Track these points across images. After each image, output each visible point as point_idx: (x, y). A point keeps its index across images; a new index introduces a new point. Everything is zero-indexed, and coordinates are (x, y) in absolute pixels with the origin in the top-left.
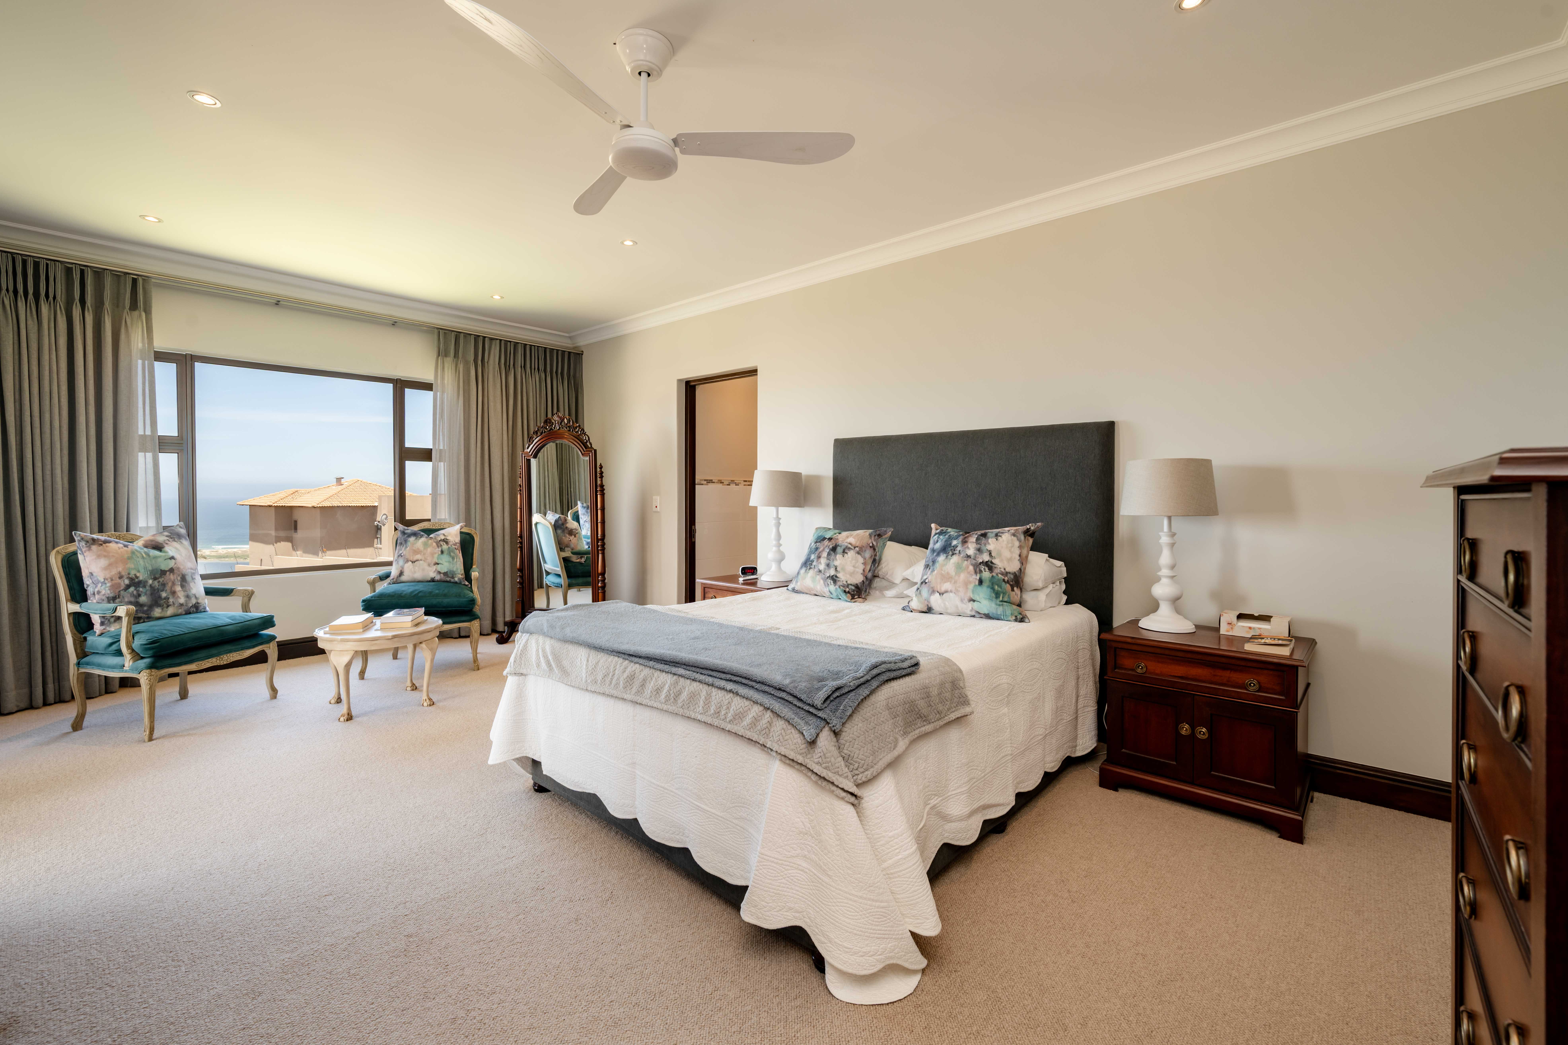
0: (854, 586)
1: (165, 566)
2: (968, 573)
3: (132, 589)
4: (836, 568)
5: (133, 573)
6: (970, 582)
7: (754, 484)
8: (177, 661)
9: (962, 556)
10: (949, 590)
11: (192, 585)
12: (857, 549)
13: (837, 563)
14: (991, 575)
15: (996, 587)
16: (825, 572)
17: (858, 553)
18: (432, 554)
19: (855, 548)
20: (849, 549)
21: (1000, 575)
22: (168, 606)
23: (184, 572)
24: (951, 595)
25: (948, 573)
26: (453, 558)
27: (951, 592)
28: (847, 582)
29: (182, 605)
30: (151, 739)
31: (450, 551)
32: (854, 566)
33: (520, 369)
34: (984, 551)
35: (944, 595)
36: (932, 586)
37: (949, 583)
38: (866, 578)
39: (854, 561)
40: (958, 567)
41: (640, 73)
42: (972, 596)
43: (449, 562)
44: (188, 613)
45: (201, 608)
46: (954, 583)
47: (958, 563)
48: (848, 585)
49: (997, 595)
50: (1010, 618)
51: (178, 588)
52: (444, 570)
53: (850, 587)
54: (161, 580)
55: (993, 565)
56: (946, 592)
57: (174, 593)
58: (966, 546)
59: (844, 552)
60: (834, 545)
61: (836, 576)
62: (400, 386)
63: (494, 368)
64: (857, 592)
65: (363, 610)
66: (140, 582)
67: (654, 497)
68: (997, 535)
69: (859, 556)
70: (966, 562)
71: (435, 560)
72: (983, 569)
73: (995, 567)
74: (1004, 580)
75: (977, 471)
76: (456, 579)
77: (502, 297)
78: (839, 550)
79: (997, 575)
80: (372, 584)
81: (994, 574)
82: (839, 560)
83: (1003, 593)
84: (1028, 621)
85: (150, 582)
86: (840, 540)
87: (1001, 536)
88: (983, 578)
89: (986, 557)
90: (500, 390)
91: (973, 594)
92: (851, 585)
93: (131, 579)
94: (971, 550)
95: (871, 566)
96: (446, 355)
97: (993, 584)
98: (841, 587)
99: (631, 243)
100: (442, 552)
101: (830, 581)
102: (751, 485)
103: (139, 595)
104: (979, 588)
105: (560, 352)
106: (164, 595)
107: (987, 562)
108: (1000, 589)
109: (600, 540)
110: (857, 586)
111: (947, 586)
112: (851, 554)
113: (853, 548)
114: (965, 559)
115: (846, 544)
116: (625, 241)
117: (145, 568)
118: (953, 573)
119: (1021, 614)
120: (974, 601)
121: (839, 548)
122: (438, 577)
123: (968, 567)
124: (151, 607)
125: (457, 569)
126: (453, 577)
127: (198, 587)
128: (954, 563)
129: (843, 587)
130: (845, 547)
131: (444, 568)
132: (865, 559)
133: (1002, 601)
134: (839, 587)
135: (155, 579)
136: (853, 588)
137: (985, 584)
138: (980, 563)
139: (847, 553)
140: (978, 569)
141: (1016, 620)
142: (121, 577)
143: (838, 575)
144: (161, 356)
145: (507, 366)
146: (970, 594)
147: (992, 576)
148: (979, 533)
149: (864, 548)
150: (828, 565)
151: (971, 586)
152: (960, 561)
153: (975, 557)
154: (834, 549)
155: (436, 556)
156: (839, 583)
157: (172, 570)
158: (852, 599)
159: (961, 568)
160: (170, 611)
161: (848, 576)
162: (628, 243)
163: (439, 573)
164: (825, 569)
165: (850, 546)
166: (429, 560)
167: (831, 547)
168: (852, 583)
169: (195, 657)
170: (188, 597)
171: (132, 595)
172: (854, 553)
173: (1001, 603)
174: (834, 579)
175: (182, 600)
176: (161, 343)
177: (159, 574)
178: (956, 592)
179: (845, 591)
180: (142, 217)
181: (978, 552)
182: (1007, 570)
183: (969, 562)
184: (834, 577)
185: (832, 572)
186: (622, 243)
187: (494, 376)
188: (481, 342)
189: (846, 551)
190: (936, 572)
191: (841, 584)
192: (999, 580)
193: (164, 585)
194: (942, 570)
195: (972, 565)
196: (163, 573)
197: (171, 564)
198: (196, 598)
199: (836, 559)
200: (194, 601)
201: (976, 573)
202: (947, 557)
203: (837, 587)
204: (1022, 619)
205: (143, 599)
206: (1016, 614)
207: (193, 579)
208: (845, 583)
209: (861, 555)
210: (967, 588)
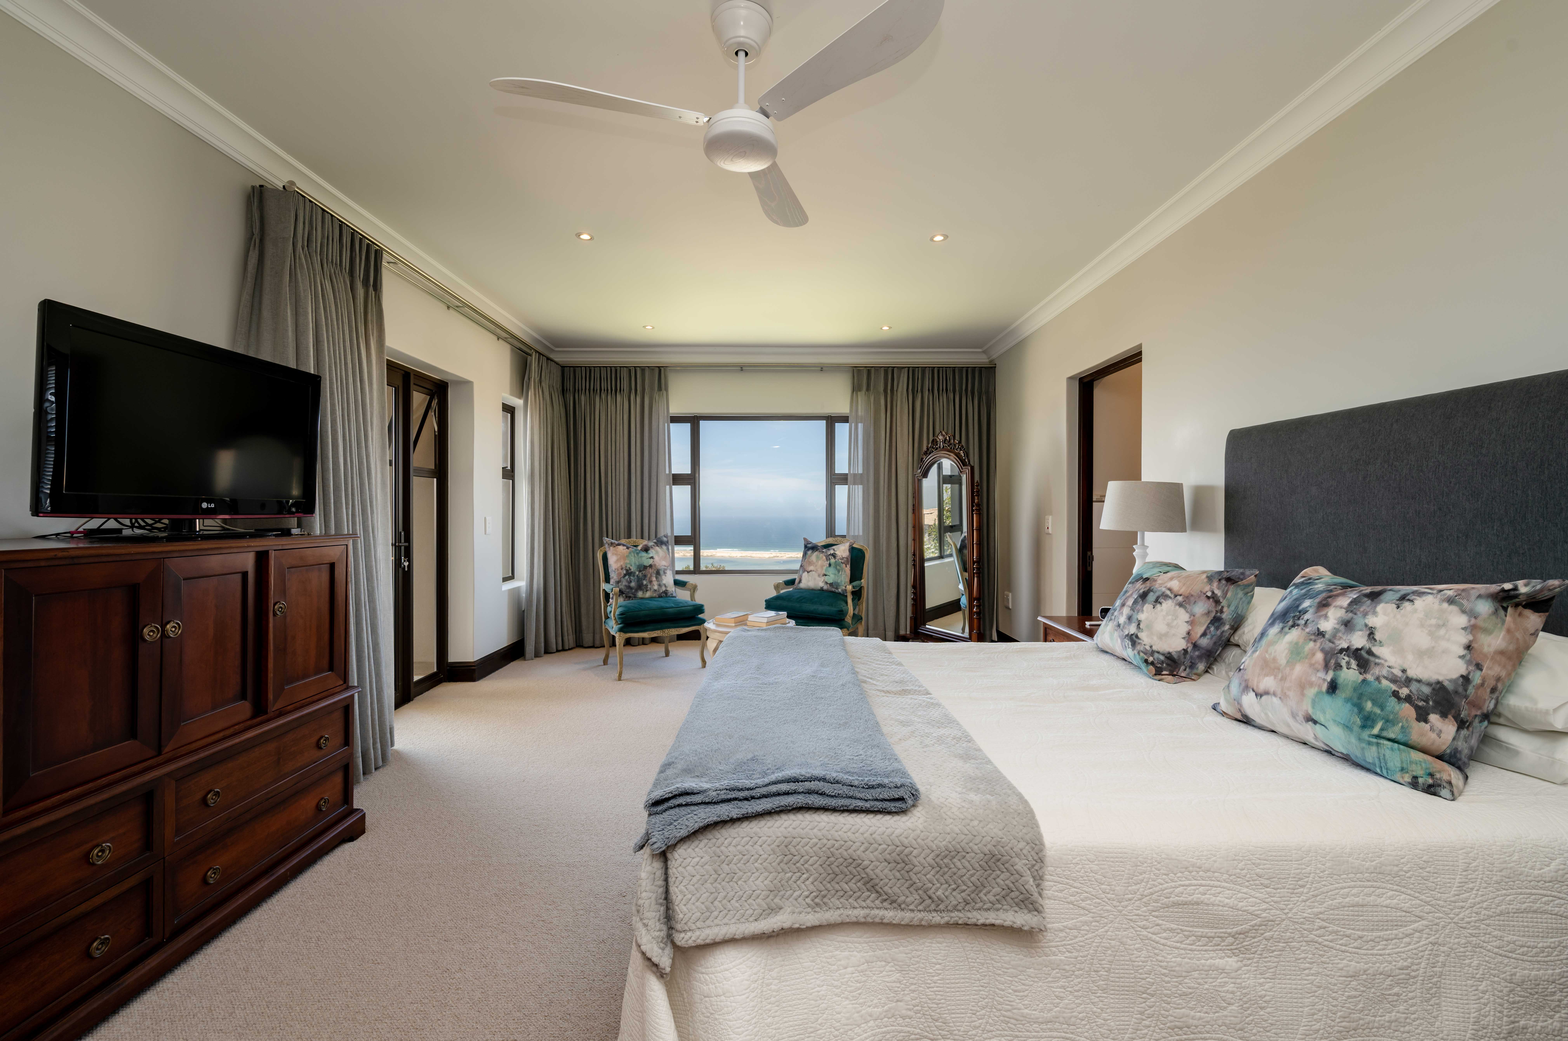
0: (1163, 654)
1: (647, 562)
2: (1311, 665)
3: (627, 577)
4: (1139, 624)
5: (628, 566)
6: (1311, 684)
7: (1107, 499)
8: (636, 629)
9: (1307, 630)
10: (1272, 691)
11: (663, 577)
12: (1180, 599)
13: (1142, 616)
14: (1361, 677)
15: (1369, 705)
16: (1124, 627)
17: (1180, 605)
18: (822, 566)
19: (1176, 596)
20: (1166, 597)
21: (1385, 683)
22: (647, 591)
23: (659, 567)
24: (1275, 700)
25: (1274, 660)
26: (839, 571)
27: (1275, 694)
28: (1151, 647)
29: (655, 590)
30: (620, 679)
31: (836, 564)
32: (1168, 625)
33: (927, 392)
34: (1358, 627)
35: (1264, 698)
36: (1246, 677)
37: (1272, 677)
38: (1195, 646)
39: (1170, 617)
40: (1296, 652)
41: (737, 53)
42: (1310, 711)
43: (835, 574)
44: (660, 596)
45: (669, 594)
46: (1281, 680)
47: (1297, 643)
48: (1153, 653)
49: (1367, 721)
50: (1398, 777)
51: (654, 579)
52: (830, 581)
53: (1156, 655)
54: (644, 572)
55: (1372, 658)
56: (1267, 693)
57: (651, 582)
58: (1323, 613)
59: (1157, 601)
60: (1146, 589)
61: (1137, 637)
62: (831, 421)
63: (902, 395)
64: (1167, 664)
65: (766, 608)
66: (632, 572)
67: (1046, 517)
68: (1403, 598)
69: (1181, 611)
70: (1311, 644)
71: (824, 572)
72: (1343, 663)
73: (1376, 664)
74: (1395, 694)
75: (1470, 468)
76: (840, 590)
77: (890, 328)
78: (1151, 597)
79: (1378, 679)
80: (777, 587)
81: (1369, 677)
82: (1146, 613)
83: (1387, 721)
84: (1449, 796)
85: (637, 573)
86: (1159, 582)
87: (1412, 601)
88: (1340, 681)
89: (1358, 640)
90: (907, 415)
91: (1313, 708)
92: (1158, 652)
93: (627, 570)
94: (1329, 623)
95: (1208, 628)
96: (860, 389)
97: (1361, 696)
98: (1142, 654)
99: (941, 238)
100: (830, 565)
101: (1128, 642)
102: (1104, 501)
103: (631, 582)
104: (1327, 699)
105: (969, 369)
106: (645, 582)
107: (1357, 650)
108: (1378, 711)
109: (976, 562)
110: (1169, 657)
111: (1268, 682)
112: (1167, 605)
113: (1172, 596)
114: (1313, 637)
115: (1164, 589)
116: (935, 236)
117: (635, 564)
118: (1283, 661)
119: (1431, 775)
120: (1315, 722)
121: (1151, 594)
122: (825, 587)
123: (1314, 654)
124: (636, 590)
125: (841, 581)
126: (837, 588)
127: (668, 579)
128: (1290, 643)
129: (1145, 654)
130: (1160, 593)
131: (830, 579)
132: (1193, 615)
133: (1378, 736)
134: (1139, 653)
135: (640, 571)
136: (1162, 658)
137: (1341, 695)
138: (1342, 651)
139: (1160, 603)
140: (1333, 661)
141: (1414, 784)
142: (622, 569)
143: (1140, 635)
144: (675, 419)
145: (913, 391)
146: (1307, 707)
147: (1364, 681)
148: (1368, 590)
149: (1192, 599)
150: (1130, 618)
151: (1311, 692)
152: (1301, 641)
153: (1334, 636)
154: (1144, 596)
155: (825, 568)
156: (1138, 647)
157: (651, 566)
158: (1155, 675)
159: (1298, 654)
160: (648, 594)
161: (1155, 638)
162: (939, 238)
163: (826, 583)
164: (1125, 623)
165: (1168, 593)
166: (819, 570)
167: (1141, 591)
168: (1161, 650)
169: (646, 628)
170: (660, 585)
171: (627, 580)
172: (1173, 604)
173: (1375, 740)
174: (1133, 640)
175: (656, 587)
176: (675, 409)
177: (643, 568)
178: (1283, 697)
179: (1146, 661)
180: (644, 327)
181: (1343, 627)
182: (1411, 673)
183: (1318, 644)
184: (1134, 637)
185: (1132, 629)
186: (932, 240)
187: (902, 402)
188: (890, 372)
189: (1161, 600)
190: (1258, 653)
191: (1142, 649)
192: (1380, 692)
193: (645, 576)
194: (1267, 652)
195: (1323, 650)
196: (645, 567)
197: (651, 562)
198: (665, 586)
199: (1143, 611)
200: (664, 589)
201: (1326, 667)
202: (1282, 629)
203: (1136, 652)
204: (1430, 786)
205: (633, 584)
206: (1419, 772)
207: (665, 573)
208: (1148, 648)
209: (1185, 608)
210: (1303, 694)
